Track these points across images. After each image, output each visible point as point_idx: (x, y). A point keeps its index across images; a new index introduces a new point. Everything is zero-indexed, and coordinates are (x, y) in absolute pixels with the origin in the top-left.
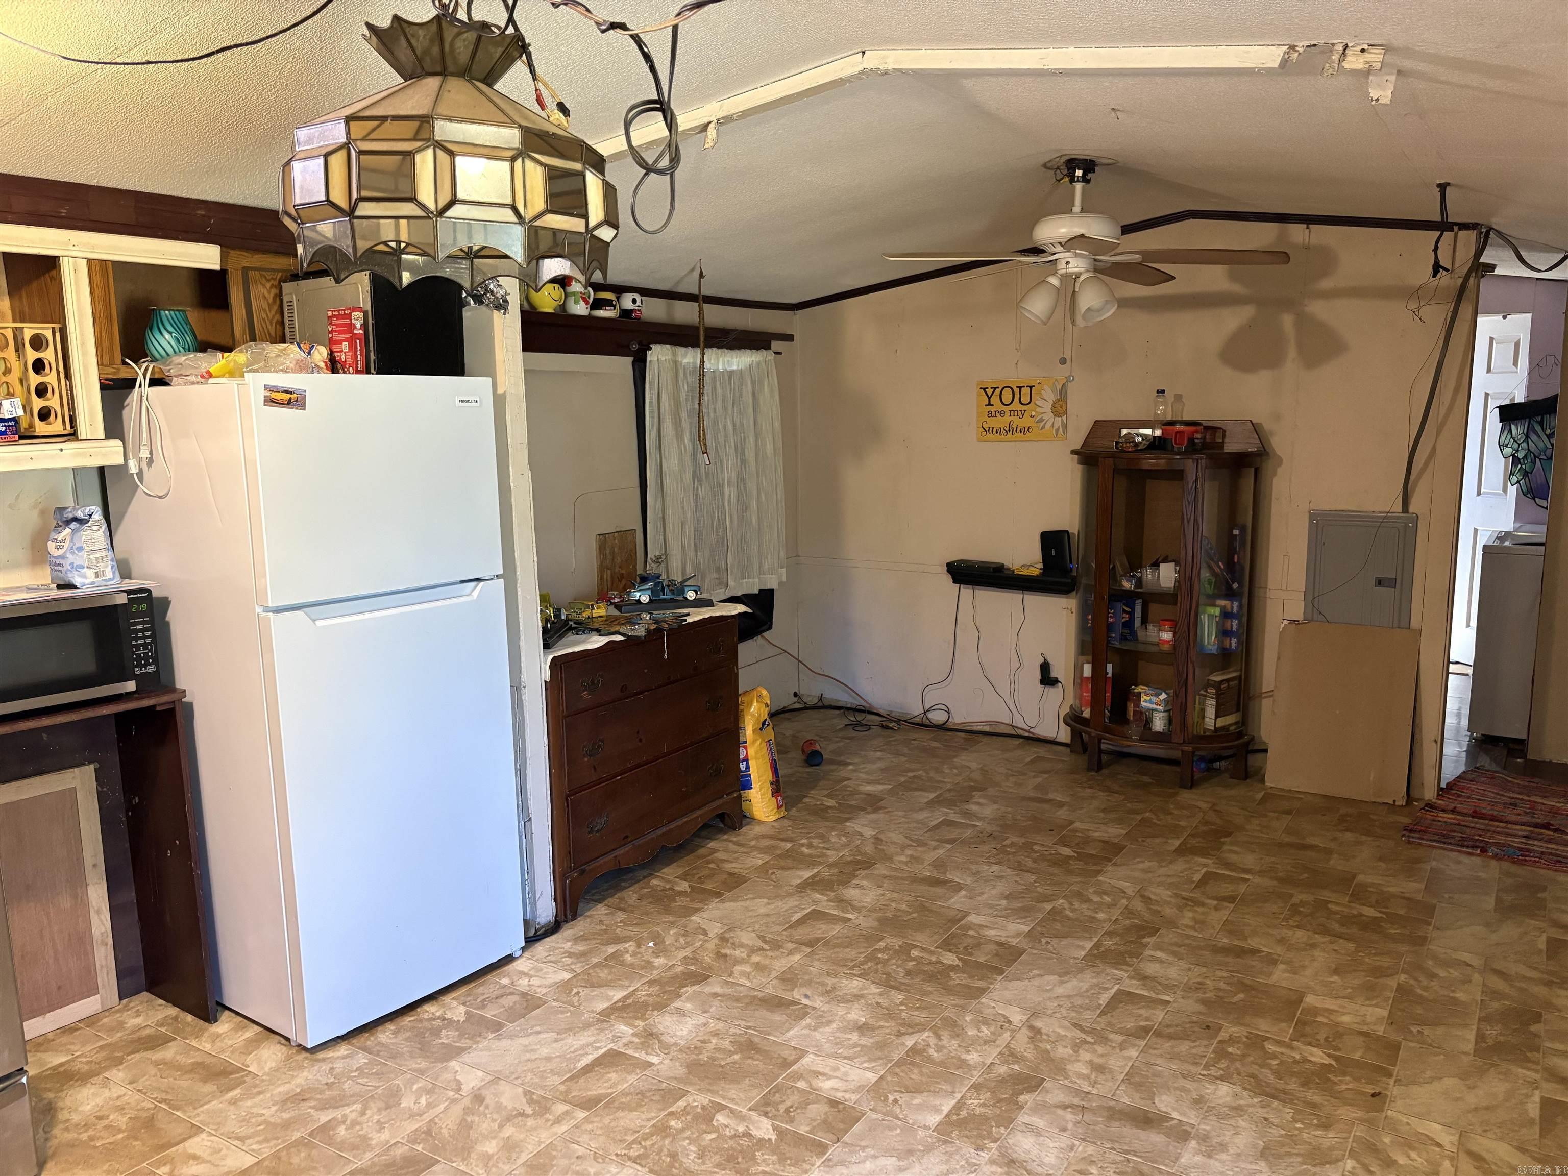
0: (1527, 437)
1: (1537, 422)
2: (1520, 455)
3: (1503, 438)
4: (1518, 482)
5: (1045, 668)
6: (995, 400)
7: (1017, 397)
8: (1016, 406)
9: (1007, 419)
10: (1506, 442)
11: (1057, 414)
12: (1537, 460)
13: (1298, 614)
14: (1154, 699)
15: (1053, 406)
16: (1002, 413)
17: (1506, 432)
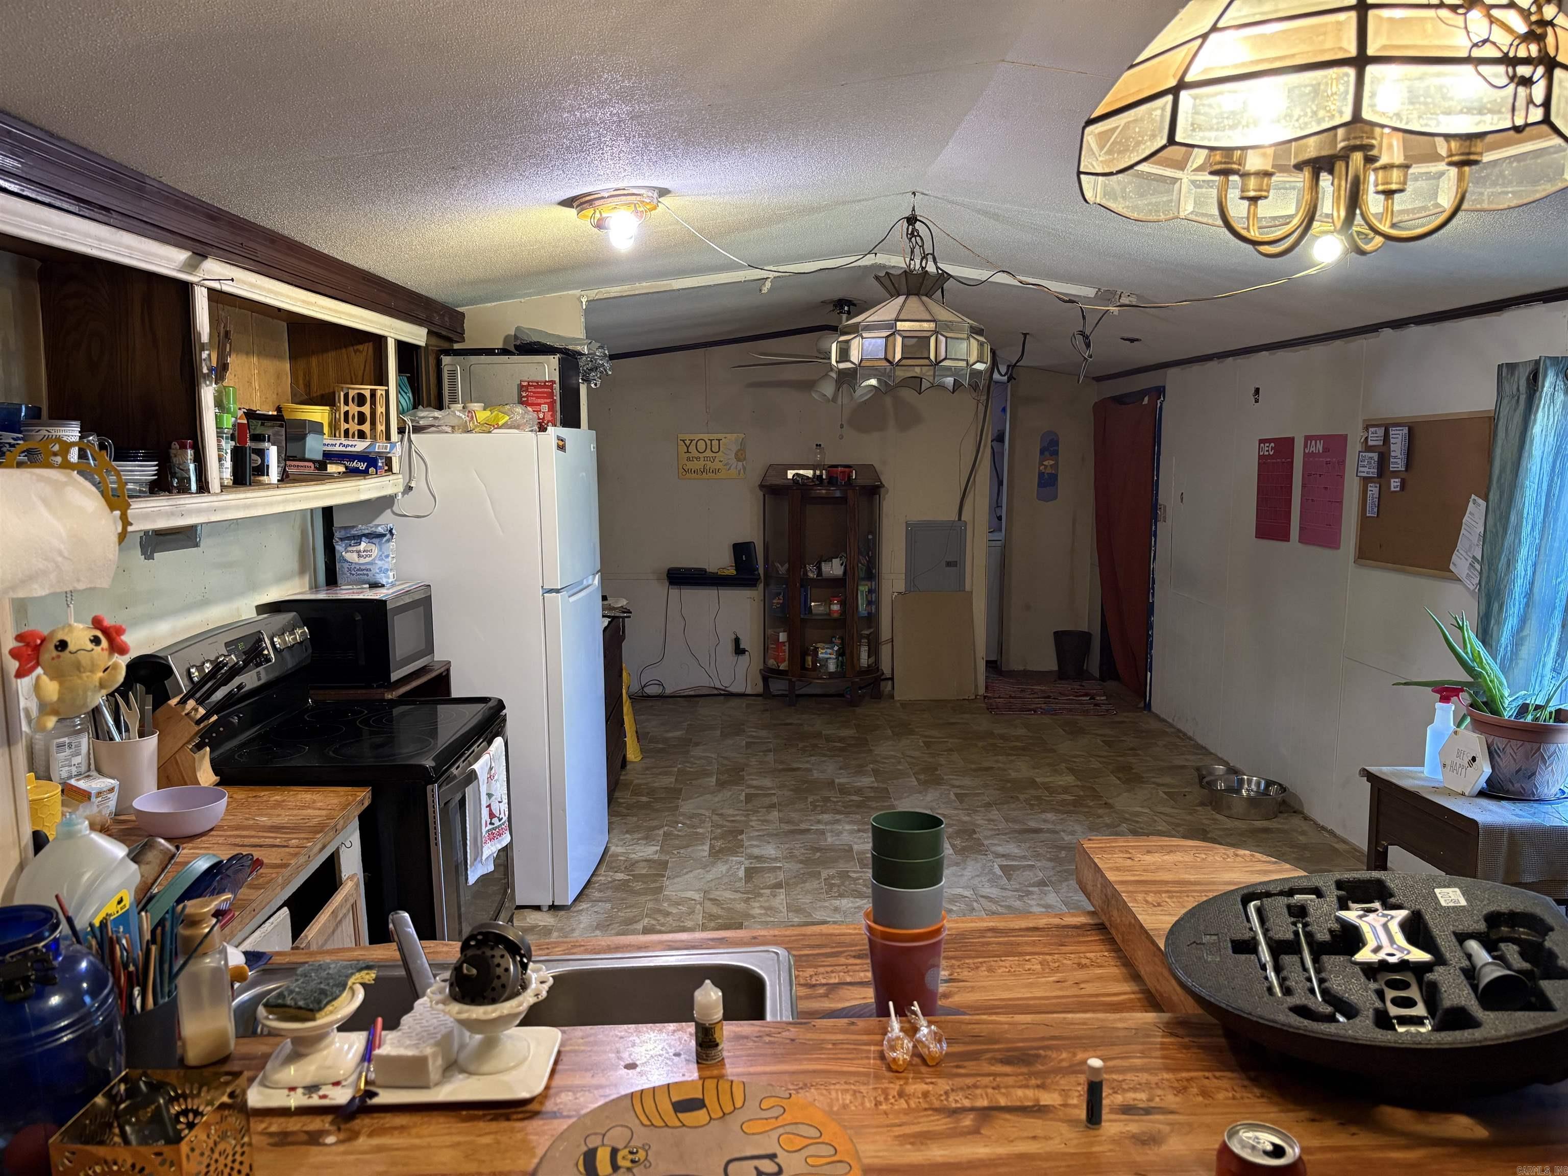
5: (737, 641)
6: (692, 448)
7: (709, 447)
8: (708, 453)
9: (702, 463)
11: (739, 460)
13: (902, 589)
14: (829, 651)
15: (736, 454)
16: (698, 459)
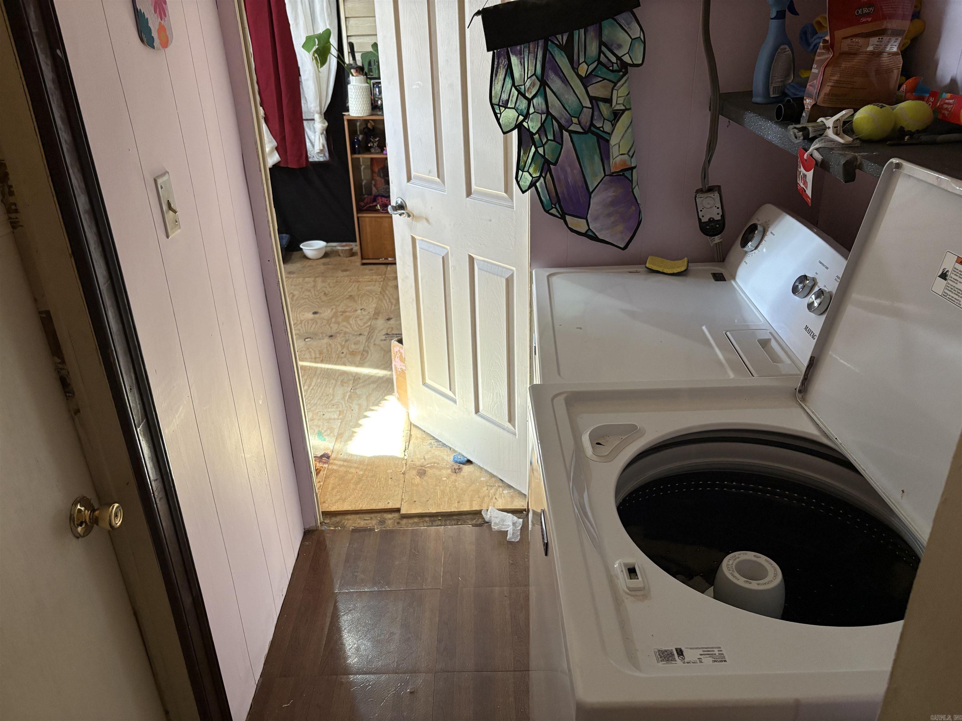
0: (544, 84)
1: (560, 47)
2: (533, 125)
3: (497, 87)
4: (533, 184)
10: (505, 97)
12: (565, 134)
17: (501, 75)
